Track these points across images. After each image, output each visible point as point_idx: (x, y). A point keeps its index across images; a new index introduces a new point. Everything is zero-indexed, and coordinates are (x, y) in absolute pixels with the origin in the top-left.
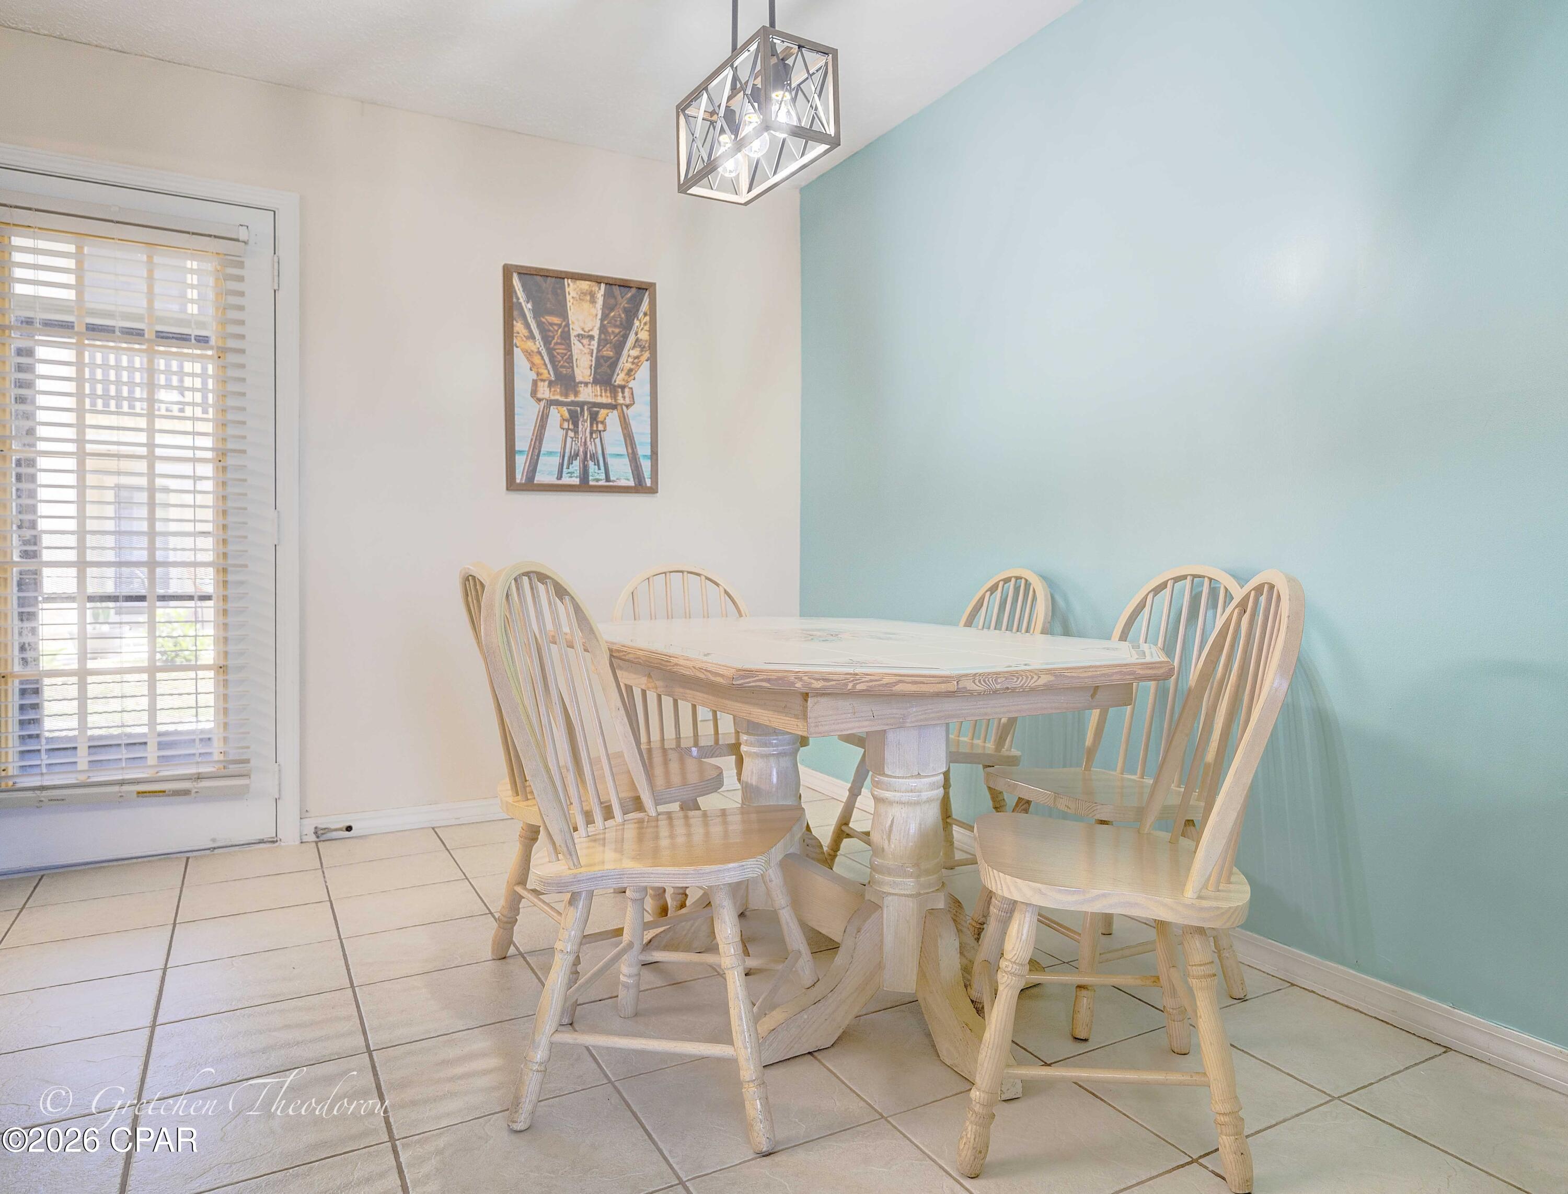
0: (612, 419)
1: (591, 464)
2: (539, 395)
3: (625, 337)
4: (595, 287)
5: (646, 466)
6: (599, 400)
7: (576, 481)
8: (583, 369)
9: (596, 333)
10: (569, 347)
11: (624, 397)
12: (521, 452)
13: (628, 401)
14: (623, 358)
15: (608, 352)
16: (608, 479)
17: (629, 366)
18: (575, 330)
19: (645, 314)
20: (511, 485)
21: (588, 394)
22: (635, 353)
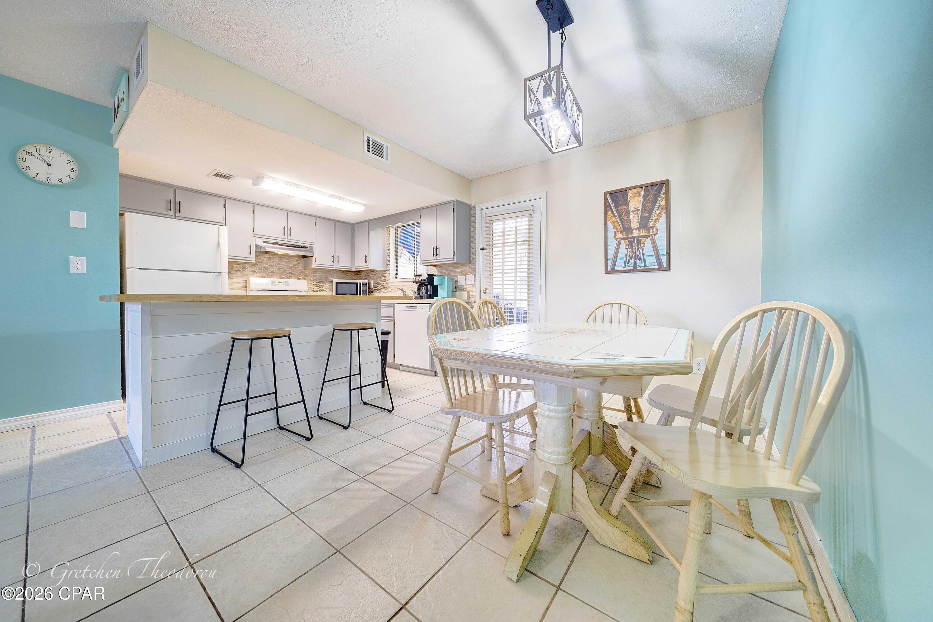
0: (648, 242)
1: (638, 261)
2: (617, 237)
3: (654, 206)
4: (640, 189)
5: (664, 259)
6: (642, 234)
7: (632, 268)
9: (640, 208)
10: (629, 216)
11: (653, 232)
12: (610, 259)
13: (655, 233)
14: (653, 215)
15: (646, 214)
16: (645, 266)
17: (656, 217)
18: (632, 208)
19: (664, 194)
20: (607, 272)
21: (636, 233)
22: (658, 212)
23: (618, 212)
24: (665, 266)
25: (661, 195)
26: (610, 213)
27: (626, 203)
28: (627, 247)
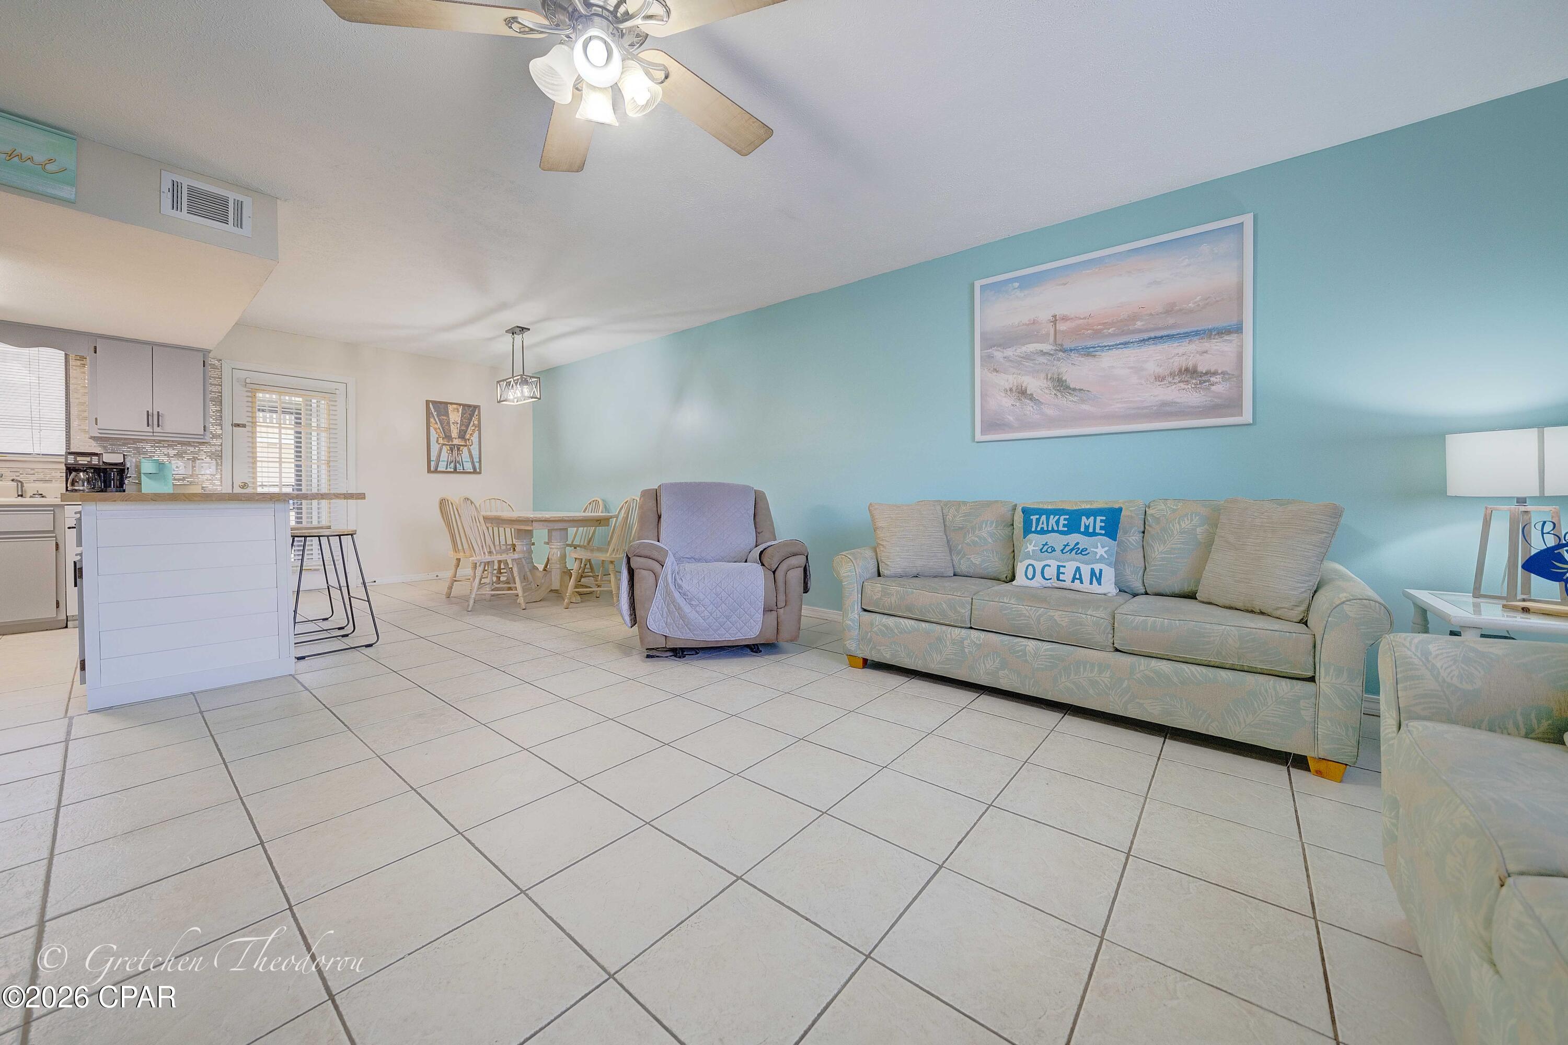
0: (465, 450)
1: (458, 464)
2: (439, 442)
3: (470, 423)
4: (458, 407)
5: (477, 465)
6: (460, 444)
7: (453, 470)
8: (455, 433)
9: (459, 422)
10: (450, 427)
11: (469, 443)
12: (433, 461)
13: (470, 444)
14: (469, 430)
15: (463, 428)
16: (463, 469)
17: (471, 432)
18: (452, 421)
19: (477, 415)
20: (429, 471)
21: (456, 442)
22: (473, 428)
23: (439, 419)
24: (478, 470)
25: (475, 416)
26: (432, 420)
27: (447, 415)
28: (448, 452)
